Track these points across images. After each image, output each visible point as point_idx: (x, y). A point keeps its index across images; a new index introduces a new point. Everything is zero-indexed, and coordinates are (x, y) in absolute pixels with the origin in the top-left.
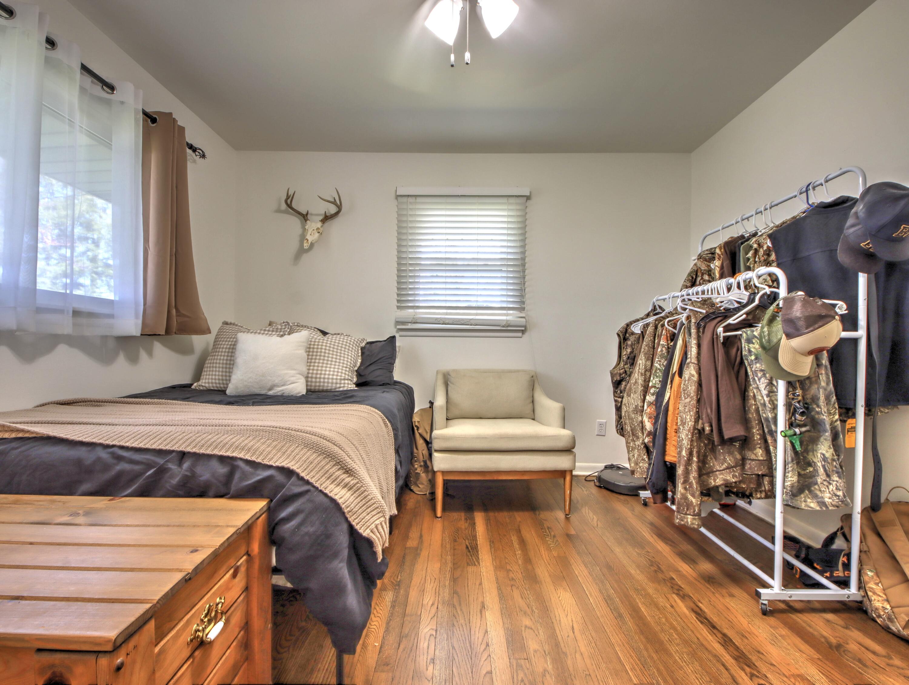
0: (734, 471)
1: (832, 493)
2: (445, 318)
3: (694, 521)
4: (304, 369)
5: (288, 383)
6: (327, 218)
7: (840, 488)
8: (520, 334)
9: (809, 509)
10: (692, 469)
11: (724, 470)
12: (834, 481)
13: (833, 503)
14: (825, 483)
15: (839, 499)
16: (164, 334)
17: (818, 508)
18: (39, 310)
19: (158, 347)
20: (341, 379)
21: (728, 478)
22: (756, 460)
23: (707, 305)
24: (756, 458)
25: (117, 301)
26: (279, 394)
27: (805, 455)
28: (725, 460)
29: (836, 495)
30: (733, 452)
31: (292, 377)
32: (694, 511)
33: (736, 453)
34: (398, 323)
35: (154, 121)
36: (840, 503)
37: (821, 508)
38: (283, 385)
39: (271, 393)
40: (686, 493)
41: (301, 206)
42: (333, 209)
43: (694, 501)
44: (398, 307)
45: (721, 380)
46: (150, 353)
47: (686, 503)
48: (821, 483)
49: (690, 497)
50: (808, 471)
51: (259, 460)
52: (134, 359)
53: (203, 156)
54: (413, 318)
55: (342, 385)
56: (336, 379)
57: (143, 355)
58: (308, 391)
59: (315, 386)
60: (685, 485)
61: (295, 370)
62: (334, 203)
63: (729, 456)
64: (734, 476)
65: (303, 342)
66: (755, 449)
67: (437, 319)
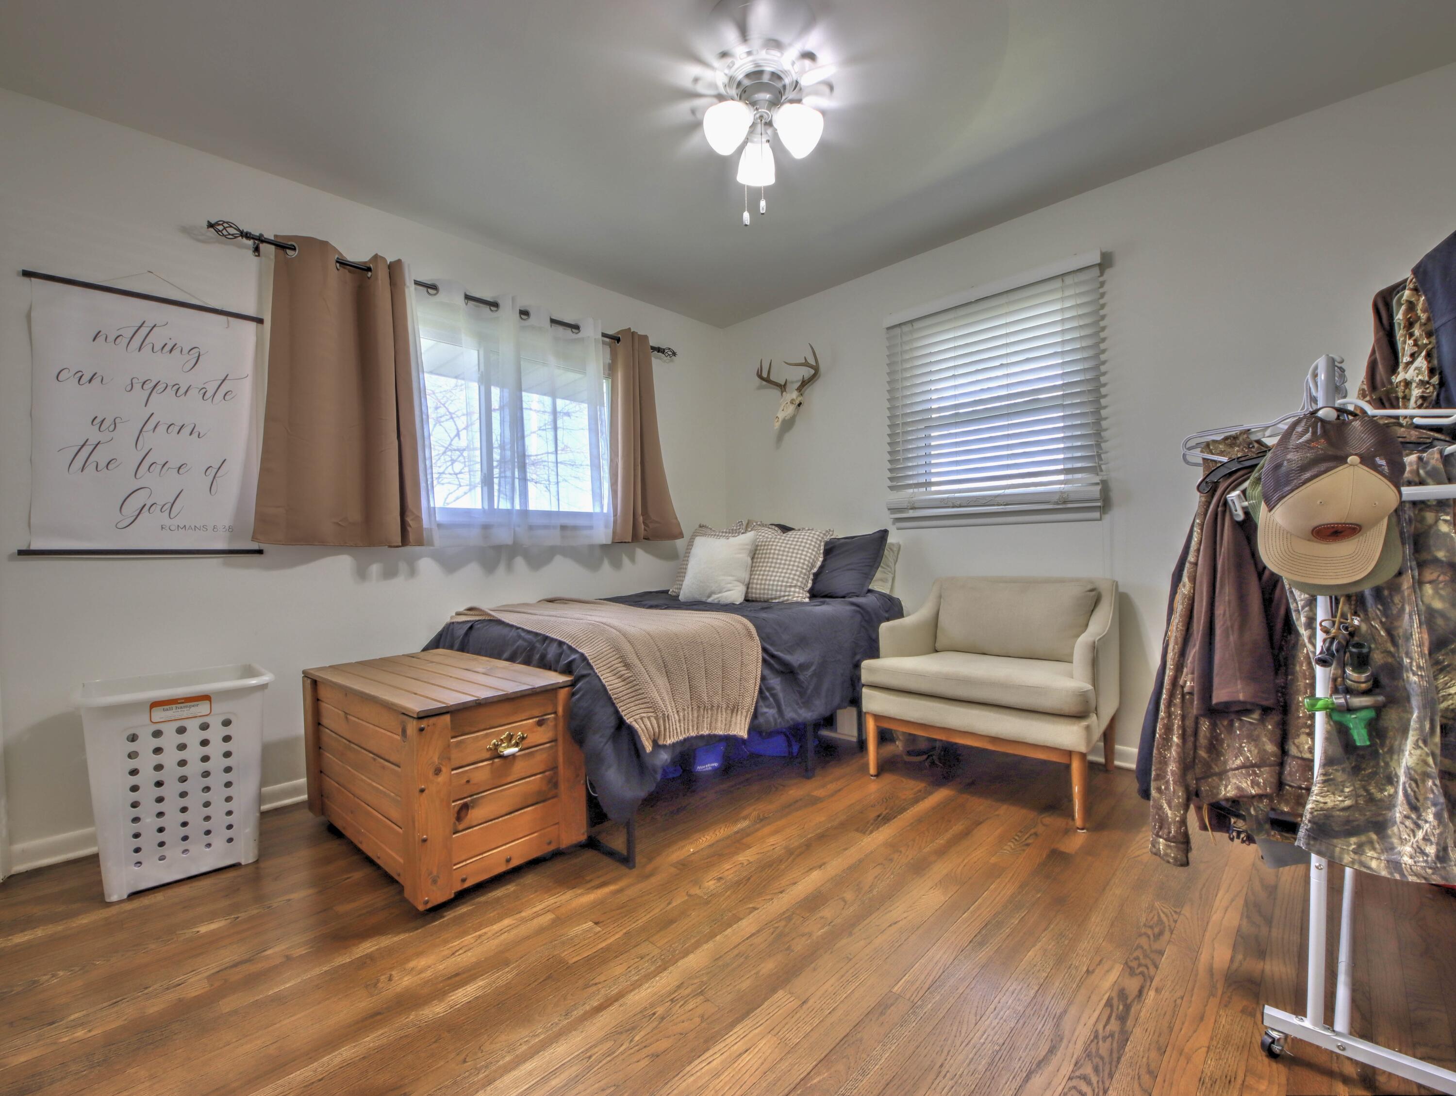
0: (1254, 773)
1: (1415, 846)
2: (955, 498)
3: (1169, 851)
4: (745, 576)
5: (724, 590)
6: (804, 384)
7: (1432, 839)
8: (1097, 515)
9: (1368, 872)
10: (1170, 757)
11: (1237, 769)
12: (1426, 822)
13: (1414, 868)
14: (1408, 823)
15: (1426, 861)
16: (630, 541)
17: (1384, 873)
18: (531, 528)
19: (641, 554)
20: (786, 586)
21: (1244, 785)
22: (1298, 758)
23: (1239, 446)
24: (1299, 755)
25: (596, 513)
26: (716, 601)
27: (1388, 759)
28: (1240, 751)
29: (1423, 853)
30: (1258, 736)
31: (730, 583)
32: (1170, 832)
33: (1264, 739)
34: (893, 510)
35: (618, 340)
36: (1430, 871)
37: (1391, 874)
38: (720, 593)
39: (710, 600)
40: (1160, 799)
41: (778, 377)
42: (807, 372)
43: (1169, 813)
44: (892, 488)
45: (1220, 592)
46: (632, 559)
47: (1159, 816)
48: (1402, 823)
49: (1165, 806)
50: (1386, 793)
51: (574, 647)
52: (617, 565)
53: (674, 354)
54: (909, 502)
55: (787, 594)
56: (781, 586)
57: (626, 560)
58: (747, 600)
59: (756, 593)
60: (1158, 782)
61: (734, 576)
62: (806, 364)
63: (1248, 743)
64: (1254, 783)
65: (747, 545)
66: (1298, 736)
67: (943, 500)
